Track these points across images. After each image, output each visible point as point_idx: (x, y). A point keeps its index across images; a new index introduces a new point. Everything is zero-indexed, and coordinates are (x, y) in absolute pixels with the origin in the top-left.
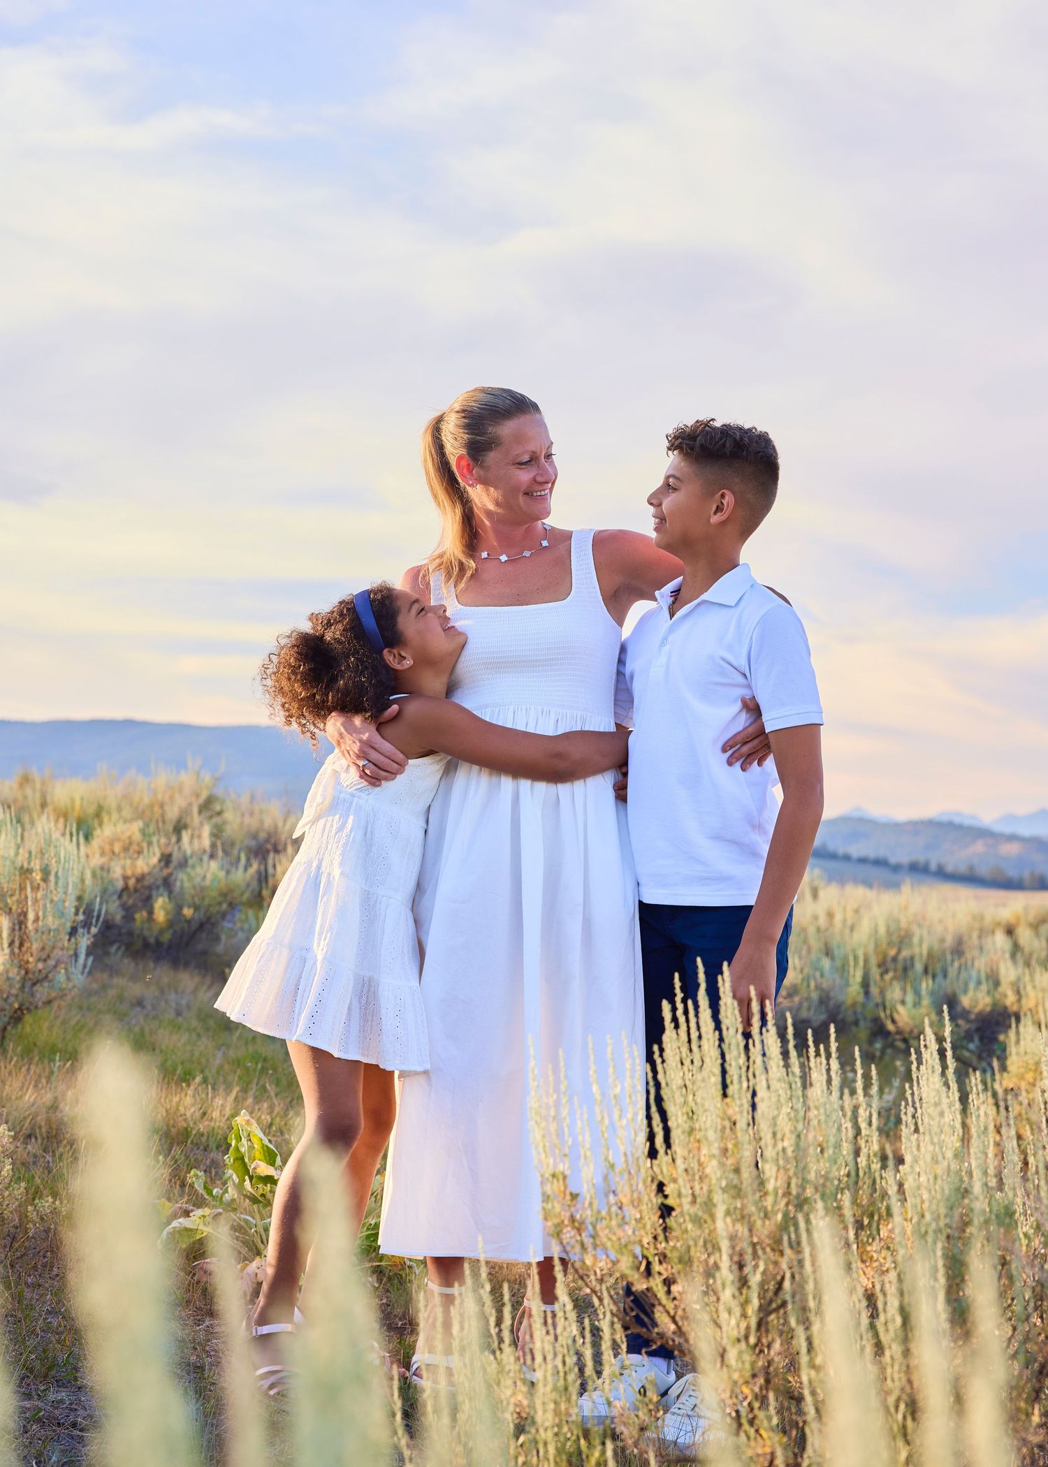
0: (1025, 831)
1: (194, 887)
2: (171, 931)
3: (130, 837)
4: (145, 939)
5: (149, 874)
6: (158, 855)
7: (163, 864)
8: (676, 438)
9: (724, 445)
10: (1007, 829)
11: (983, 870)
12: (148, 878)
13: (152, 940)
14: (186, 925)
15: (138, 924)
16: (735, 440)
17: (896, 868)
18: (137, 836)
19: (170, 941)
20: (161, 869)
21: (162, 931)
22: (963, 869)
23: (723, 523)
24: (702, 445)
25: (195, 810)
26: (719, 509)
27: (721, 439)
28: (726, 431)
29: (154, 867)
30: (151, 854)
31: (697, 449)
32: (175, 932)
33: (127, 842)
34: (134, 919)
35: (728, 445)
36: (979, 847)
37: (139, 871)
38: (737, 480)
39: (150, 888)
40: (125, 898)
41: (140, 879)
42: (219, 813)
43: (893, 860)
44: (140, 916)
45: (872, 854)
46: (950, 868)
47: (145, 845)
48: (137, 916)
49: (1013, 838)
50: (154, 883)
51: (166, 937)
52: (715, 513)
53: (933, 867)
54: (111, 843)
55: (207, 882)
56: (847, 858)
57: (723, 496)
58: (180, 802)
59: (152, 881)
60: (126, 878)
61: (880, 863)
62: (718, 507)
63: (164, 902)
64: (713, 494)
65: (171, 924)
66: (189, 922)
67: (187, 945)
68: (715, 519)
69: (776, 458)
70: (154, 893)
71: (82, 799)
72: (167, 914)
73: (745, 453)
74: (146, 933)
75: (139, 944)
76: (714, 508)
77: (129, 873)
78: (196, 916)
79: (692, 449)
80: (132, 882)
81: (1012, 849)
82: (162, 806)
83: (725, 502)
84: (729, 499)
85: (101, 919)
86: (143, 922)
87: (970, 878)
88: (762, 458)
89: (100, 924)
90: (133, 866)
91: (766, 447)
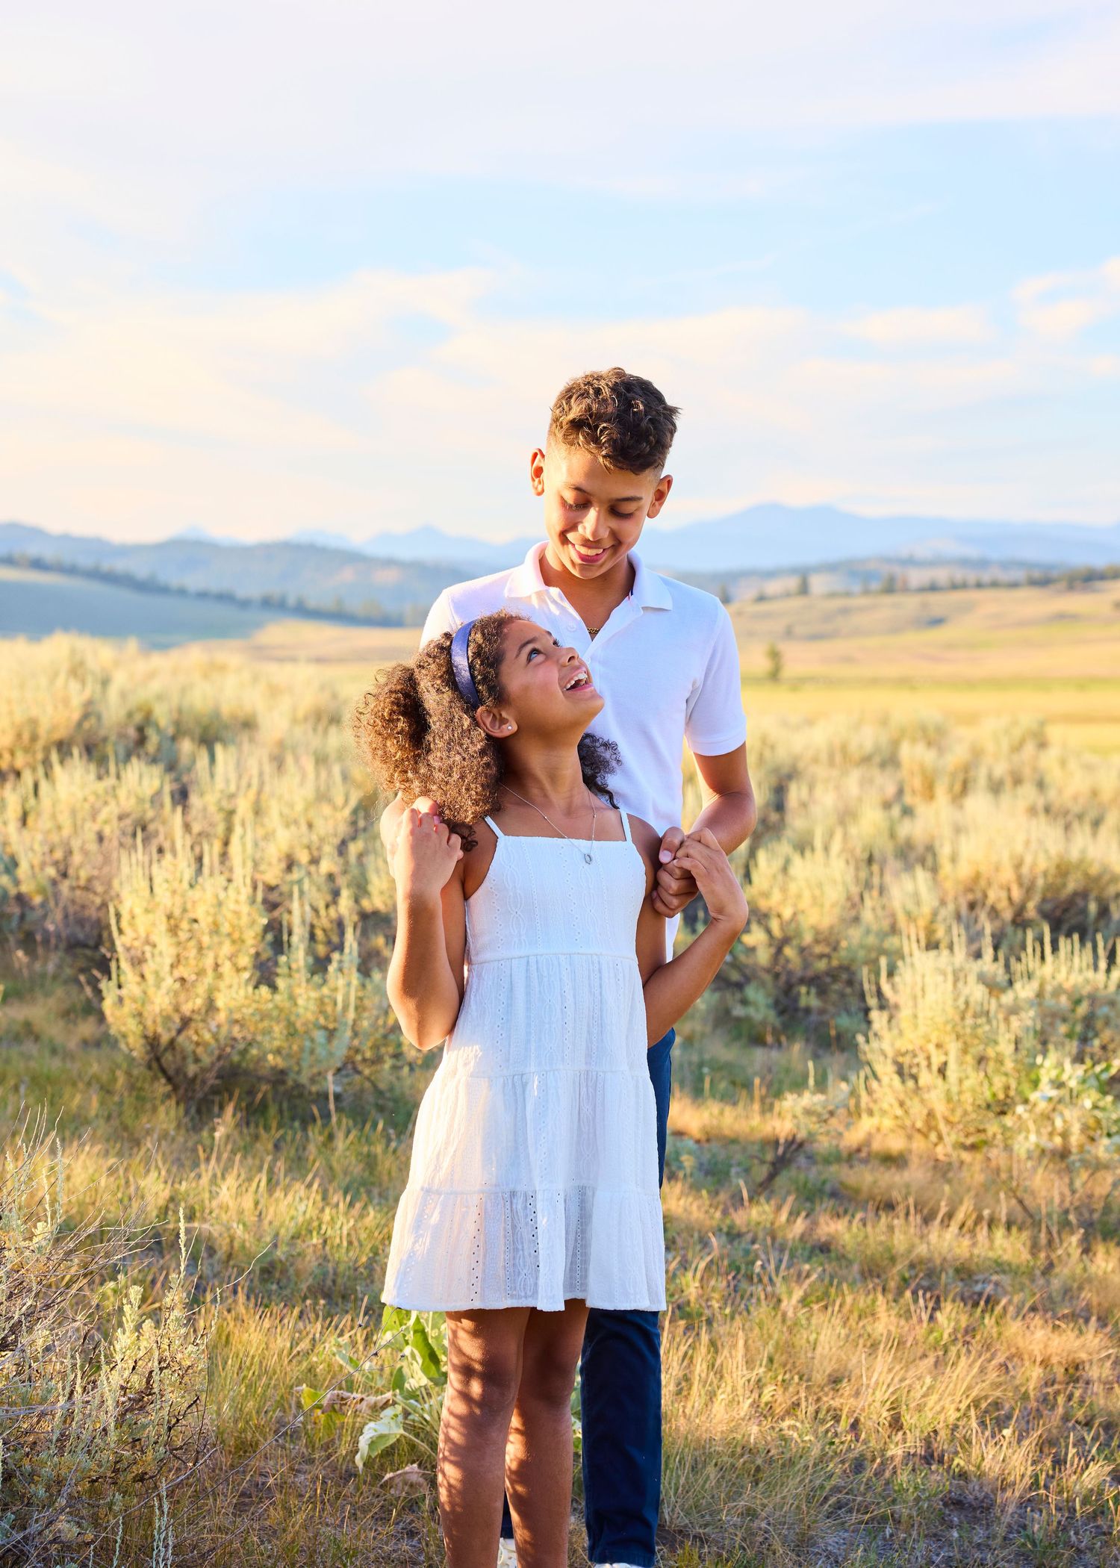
0: (405, 553)
10: (382, 551)
11: (355, 605)
17: (245, 604)
22: (328, 603)
36: (348, 575)
43: (241, 593)
45: (214, 585)
46: (312, 603)
49: (389, 563)
53: (291, 601)
56: (182, 592)
61: (225, 598)
81: (388, 577)
87: (339, 616)
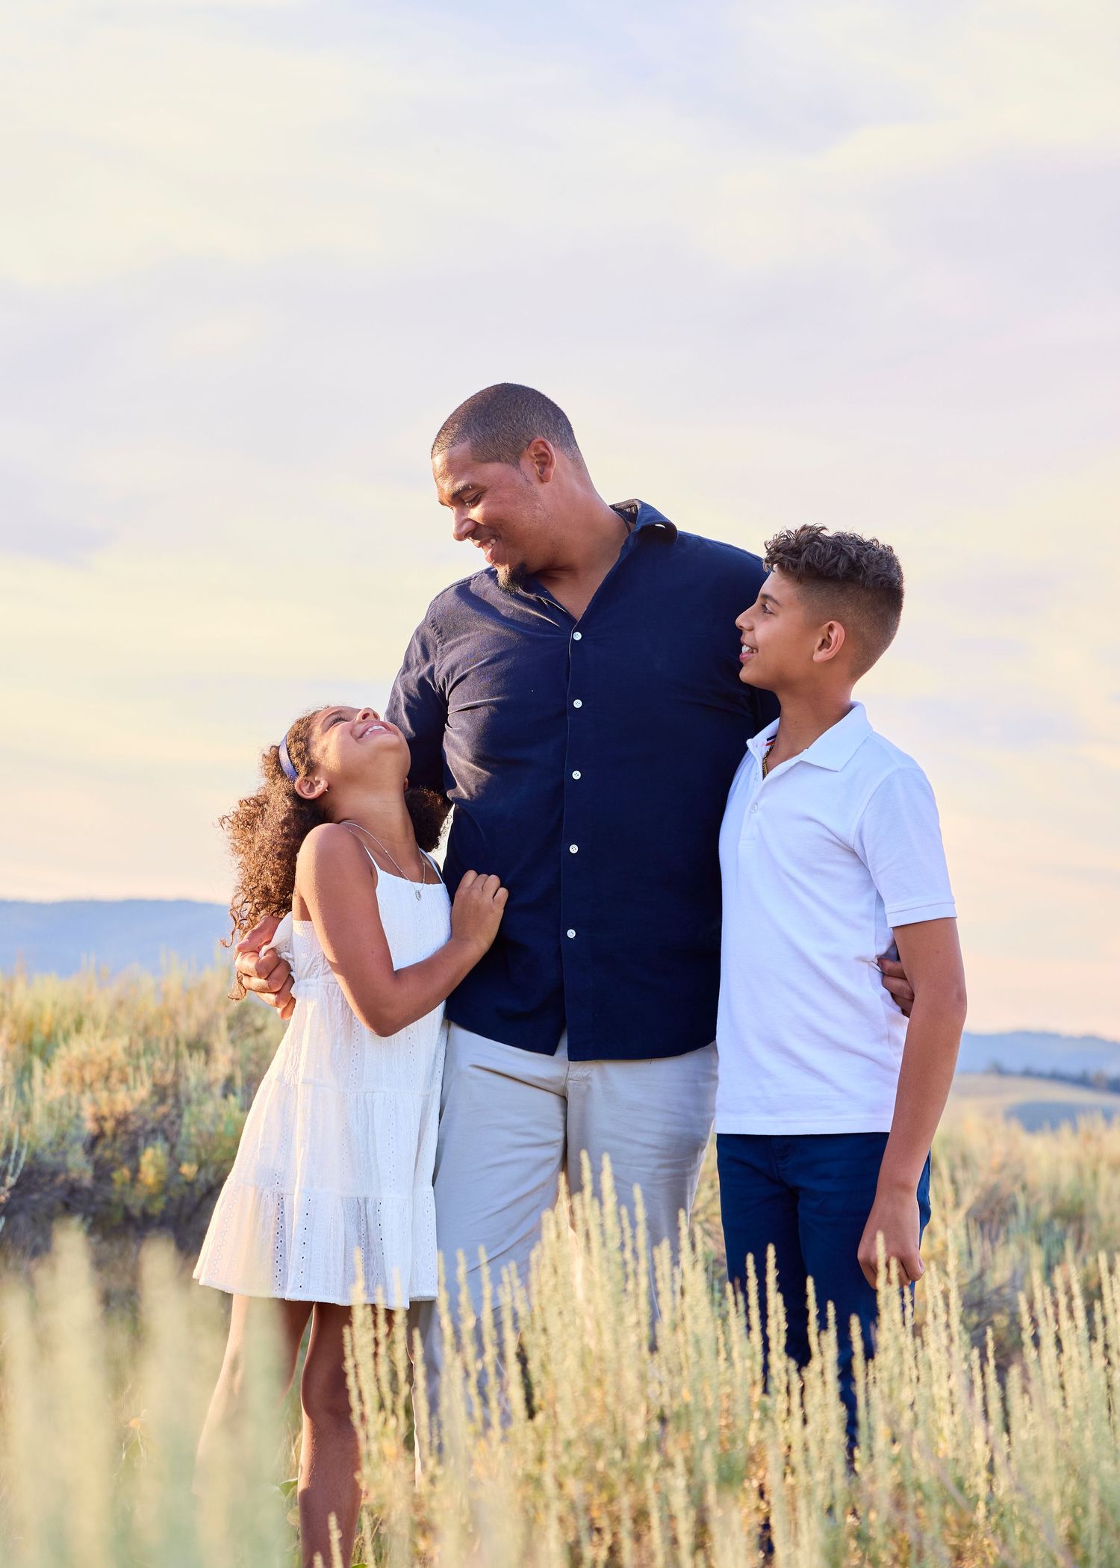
1: (200, 1134)
2: (163, 1199)
3: (109, 1060)
4: (126, 1209)
5: (134, 1113)
6: (148, 1084)
7: (155, 1099)
8: (778, 550)
9: (836, 565)
12: (133, 1118)
13: (136, 1212)
14: (186, 1189)
15: (117, 1187)
16: (850, 559)
18: (120, 1058)
19: (163, 1212)
20: (154, 1107)
21: (151, 1198)
23: (830, 662)
24: (808, 563)
25: (223, 1024)
26: (825, 644)
27: (833, 556)
28: (841, 544)
29: (143, 1103)
30: (138, 1084)
31: (801, 568)
32: (170, 1200)
33: (106, 1065)
34: (111, 1181)
35: (840, 565)
37: (119, 1108)
38: (850, 610)
39: (135, 1134)
40: (98, 1151)
41: (122, 1121)
42: (259, 1031)
44: (122, 1174)
47: (130, 1070)
48: (116, 1175)
50: (142, 1128)
51: (158, 1207)
52: (820, 648)
54: (82, 1067)
55: (221, 1128)
57: (831, 628)
58: (200, 1012)
59: (139, 1123)
60: (100, 1119)
62: (823, 641)
63: (155, 1154)
64: (819, 625)
65: (165, 1187)
66: (190, 1184)
67: (189, 1219)
68: (820, 656)
69: (900, 583)
70: (141, 1141)
71: (55, 1004)
72: (159, 1173)
73: (861, 577)
74: (130, 1201)
75: (118, 1216)
76: (819, 642)
77: (105, 1110)
78: (202, 1177)
79: (795, 566)
80: (109, 1126)
82: (173, 1017)
83: (833, 636)
84: (838, 633)
85: (21, 1165)
86: (124, 1184)
88: (882, 583)
89: (19, 1172)
90: (112, 1102)
91: (889, 569)
